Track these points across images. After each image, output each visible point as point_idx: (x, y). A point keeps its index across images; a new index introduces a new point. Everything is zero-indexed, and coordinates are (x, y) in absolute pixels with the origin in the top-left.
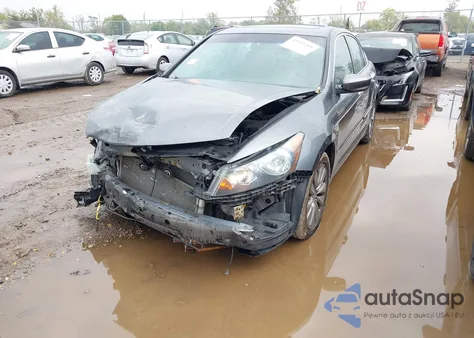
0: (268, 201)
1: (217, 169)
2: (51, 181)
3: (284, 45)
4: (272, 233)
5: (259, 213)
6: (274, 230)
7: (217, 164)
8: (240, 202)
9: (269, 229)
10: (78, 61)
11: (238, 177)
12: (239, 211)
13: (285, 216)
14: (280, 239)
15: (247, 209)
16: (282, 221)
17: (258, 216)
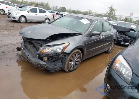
0: (56, 59)
1: (41, 47)
2: (18, 44)
3: (81, 20)
4: (54, 67)
5: (54, 62)
6: (55, 66)
7: (42, 46)
8: (46, 56)
9: (54, 66)
10: (43, 17)
11: (48, 50)
12: (45, 59)
13: (60, 64)
14: (57, 69)
15: (48, 59)
16: (59, 65)
17: (53, 62)
